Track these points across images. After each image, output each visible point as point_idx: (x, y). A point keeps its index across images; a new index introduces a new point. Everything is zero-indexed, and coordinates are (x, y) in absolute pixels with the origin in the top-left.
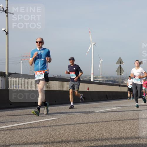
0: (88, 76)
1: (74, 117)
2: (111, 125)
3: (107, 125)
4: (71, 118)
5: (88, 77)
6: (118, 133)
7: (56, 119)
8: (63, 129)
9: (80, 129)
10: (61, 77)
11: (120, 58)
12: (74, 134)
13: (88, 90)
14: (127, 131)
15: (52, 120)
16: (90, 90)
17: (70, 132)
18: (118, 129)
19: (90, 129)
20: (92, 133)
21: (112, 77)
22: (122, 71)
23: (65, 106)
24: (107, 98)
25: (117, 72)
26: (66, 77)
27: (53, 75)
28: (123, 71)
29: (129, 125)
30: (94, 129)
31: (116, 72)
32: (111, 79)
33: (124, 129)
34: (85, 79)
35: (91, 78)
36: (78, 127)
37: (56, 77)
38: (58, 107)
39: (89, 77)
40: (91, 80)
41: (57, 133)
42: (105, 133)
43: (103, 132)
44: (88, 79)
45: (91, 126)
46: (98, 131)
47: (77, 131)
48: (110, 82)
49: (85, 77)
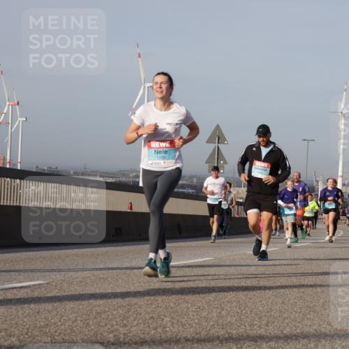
0: (132, 171)
1: (89, 280)
2: (188, 303)
3: (175, 304)
4: (81, 282)
5: (131, 176)
6: (204, 324)
7: (39, 284)
8: (58, 312)
9: (105, 312)
10: (58, 171)
11: (218, 127)
12: (88, 324)
13: (131, 208)
14: (229, 319)
15: (29, 286)
16: (135, 210)
17: (75, 321)
18: (205, 314)
19: (130, 313)
20: (135, 323)
21: (196, 176)
22: (222, 162)
23: (66, 249)
24: (180, 233)
25: (208, 165)
26: (72, 173)
27: (37, 167)
28: (225, 162)
29: (235, 304)
30: (140, 314)
31: (206, 162)
32: (192, 182)
33: (220, 316)
34: (123, 179)
35: (138, 177)
36: (99, 306)
37: (44, 170)
38: (46, 252)
39: (134, 174)
40: (138, 182)
41: (42, 324)
42: (169, 324)
43: (164, 322)
44: (131, 180)
45: (135, 304)
46: (153, 318)
47: (96, 318)
48: (190, 191)
49: (124, 175)
